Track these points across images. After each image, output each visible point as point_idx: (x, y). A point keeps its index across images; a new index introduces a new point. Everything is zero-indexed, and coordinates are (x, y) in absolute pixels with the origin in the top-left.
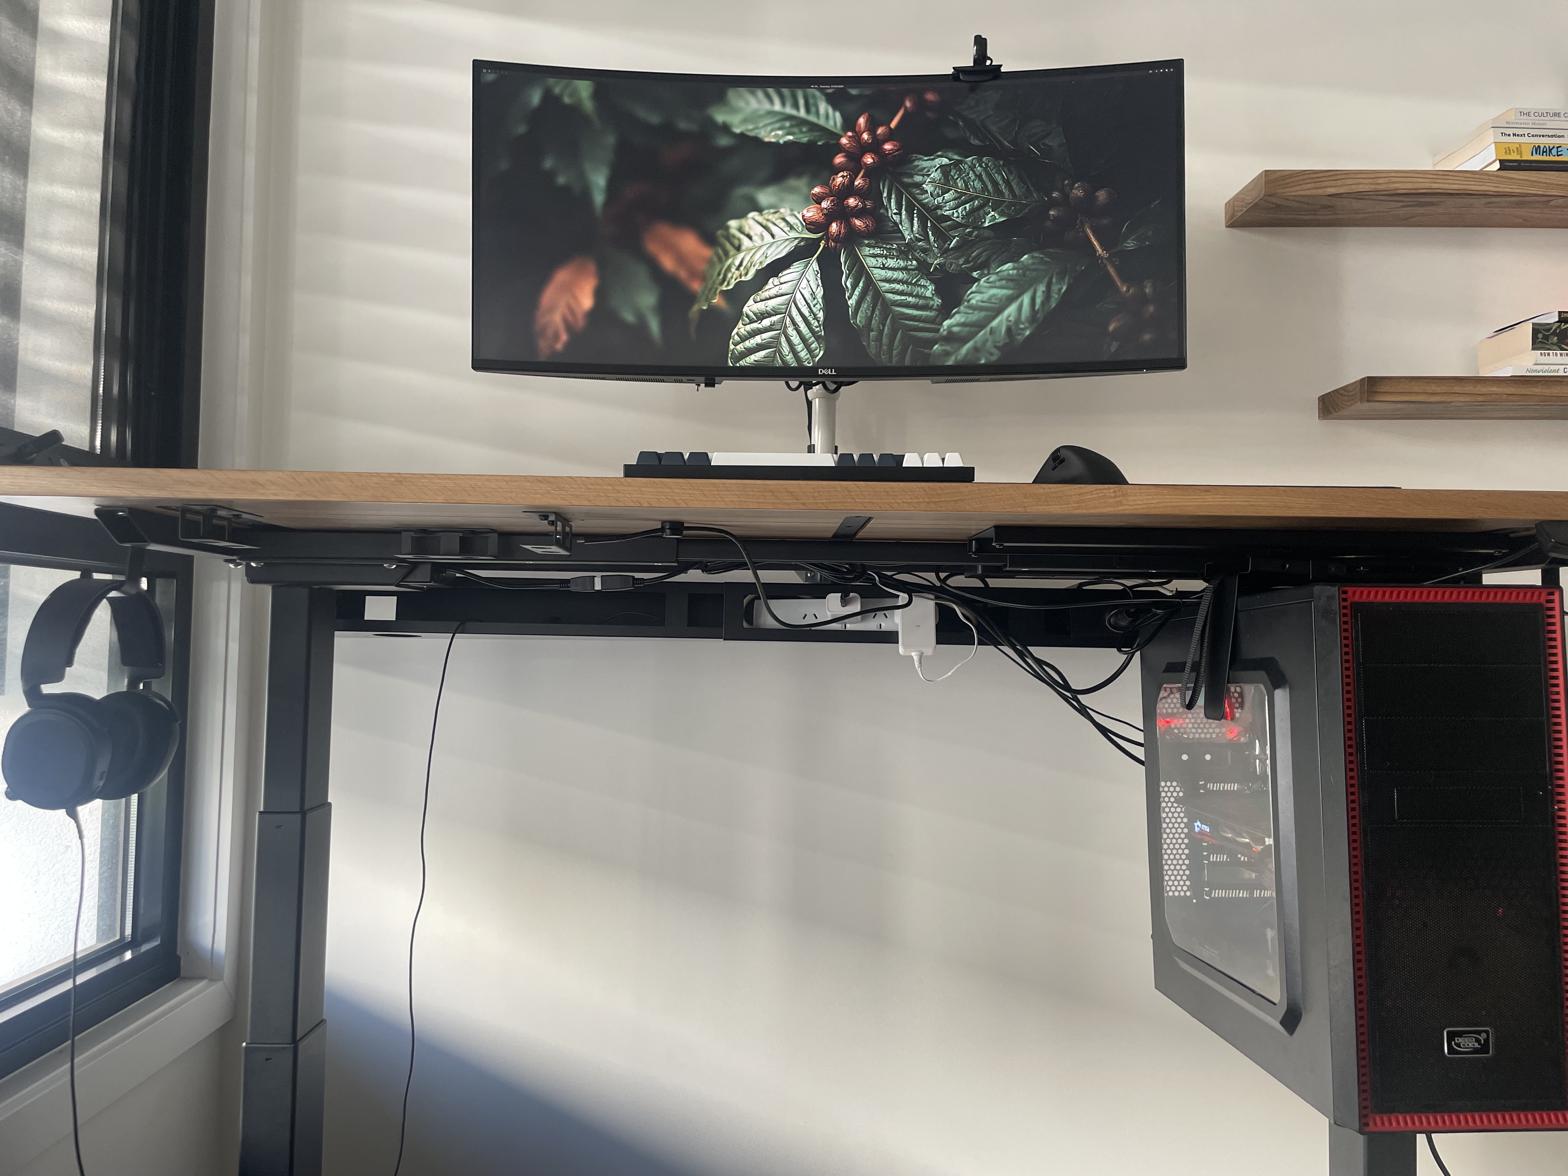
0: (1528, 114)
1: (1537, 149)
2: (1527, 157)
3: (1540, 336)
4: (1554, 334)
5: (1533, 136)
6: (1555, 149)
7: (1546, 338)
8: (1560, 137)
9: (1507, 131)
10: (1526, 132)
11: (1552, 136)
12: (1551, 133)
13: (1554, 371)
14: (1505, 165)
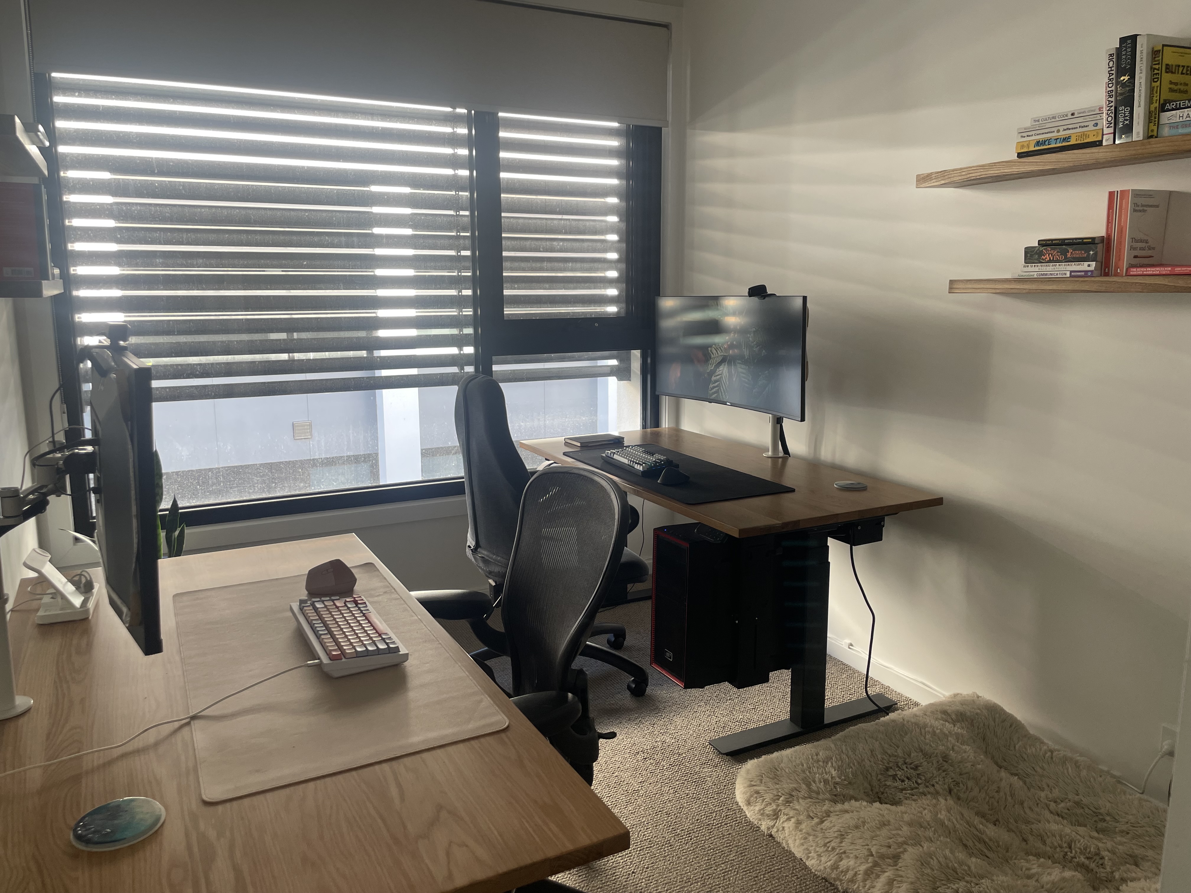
0: (1038, 121)
1: (1038, 143)
2: (1032, 148)
3: (1029, 255)
4: (1036, 253)
5: (1037, 135)
6: (1048, 141)
7: (1031, 256)
8: (1052, 132)
9: (1023, 134)
10: (1033, 133)
11: (1048, 133)
12: (1046, 131)
13: (1032, 275)
14: (1020, 155)
